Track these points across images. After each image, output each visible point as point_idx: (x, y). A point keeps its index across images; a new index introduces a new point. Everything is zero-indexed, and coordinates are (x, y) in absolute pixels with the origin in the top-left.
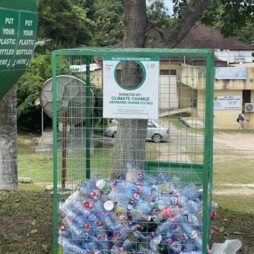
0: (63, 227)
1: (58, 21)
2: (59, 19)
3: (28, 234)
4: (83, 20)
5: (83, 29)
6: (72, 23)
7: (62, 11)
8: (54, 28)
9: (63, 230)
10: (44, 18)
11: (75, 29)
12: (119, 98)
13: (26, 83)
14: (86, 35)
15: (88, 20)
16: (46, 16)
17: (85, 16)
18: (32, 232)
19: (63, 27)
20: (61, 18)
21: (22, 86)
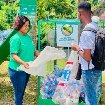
0: (44, 87)
1: (59, 6)
2: (59, 5)
3: (33, 89)
4: (69, 5)
5: (69, 9)
6: (65, 6)
7: (61, 1)
8: (58, 8)
9: (43, 88)
10: (54, 4)
11: (66, 9)
12: (63, 39)
13: (45, 31)
14: (71, 11)
15: (72, 5)
16: (55, 3)
17: (71, 3)
18: (35, 89)
19: (61, 8)
20: (60, 4)
21: (43, 32)
